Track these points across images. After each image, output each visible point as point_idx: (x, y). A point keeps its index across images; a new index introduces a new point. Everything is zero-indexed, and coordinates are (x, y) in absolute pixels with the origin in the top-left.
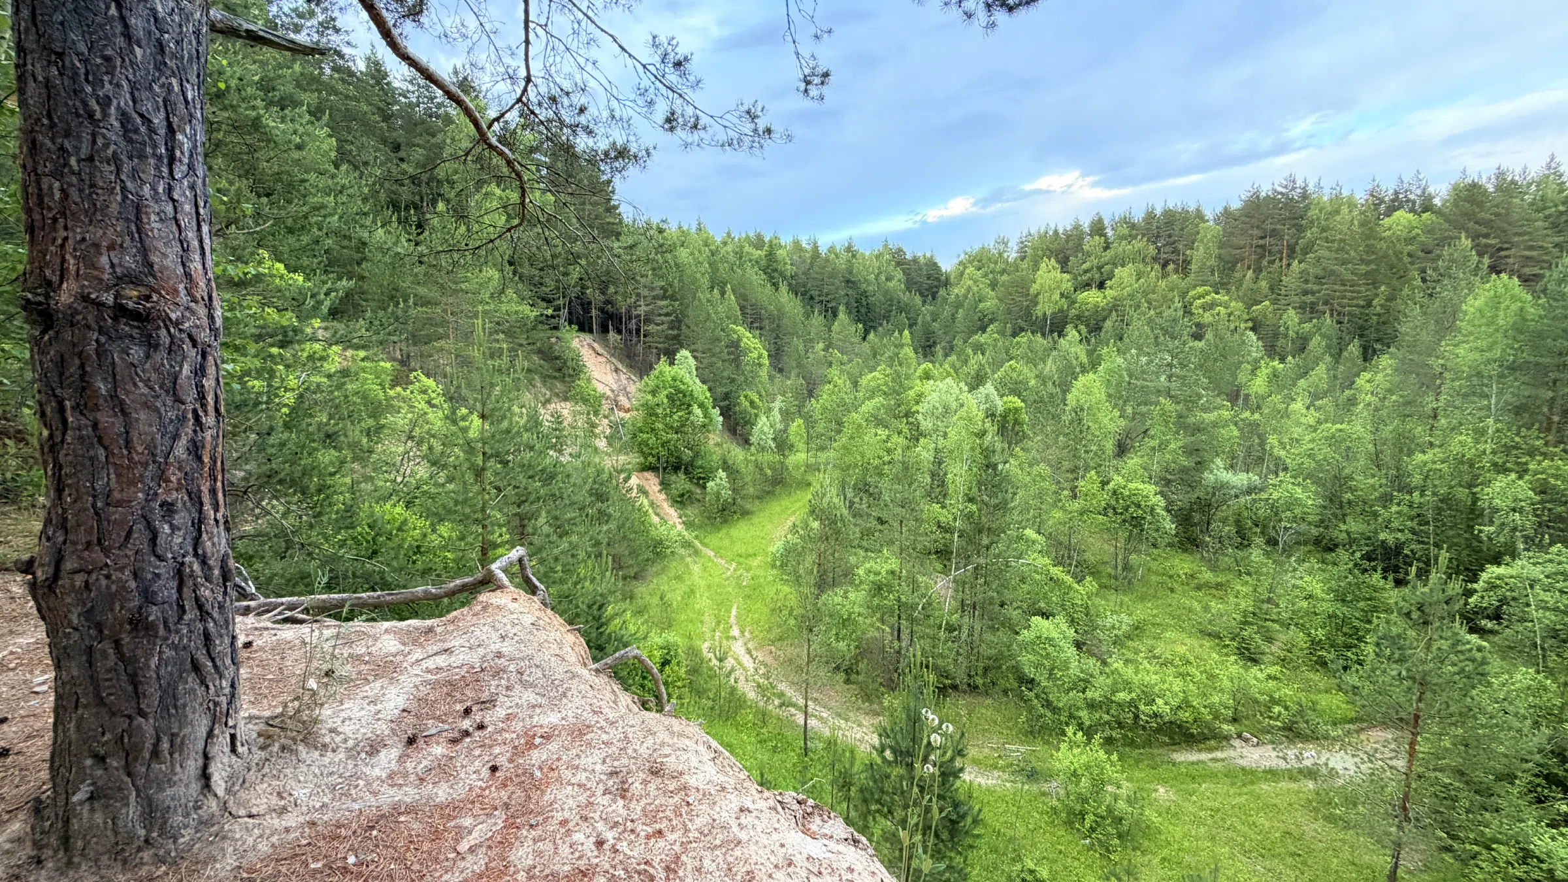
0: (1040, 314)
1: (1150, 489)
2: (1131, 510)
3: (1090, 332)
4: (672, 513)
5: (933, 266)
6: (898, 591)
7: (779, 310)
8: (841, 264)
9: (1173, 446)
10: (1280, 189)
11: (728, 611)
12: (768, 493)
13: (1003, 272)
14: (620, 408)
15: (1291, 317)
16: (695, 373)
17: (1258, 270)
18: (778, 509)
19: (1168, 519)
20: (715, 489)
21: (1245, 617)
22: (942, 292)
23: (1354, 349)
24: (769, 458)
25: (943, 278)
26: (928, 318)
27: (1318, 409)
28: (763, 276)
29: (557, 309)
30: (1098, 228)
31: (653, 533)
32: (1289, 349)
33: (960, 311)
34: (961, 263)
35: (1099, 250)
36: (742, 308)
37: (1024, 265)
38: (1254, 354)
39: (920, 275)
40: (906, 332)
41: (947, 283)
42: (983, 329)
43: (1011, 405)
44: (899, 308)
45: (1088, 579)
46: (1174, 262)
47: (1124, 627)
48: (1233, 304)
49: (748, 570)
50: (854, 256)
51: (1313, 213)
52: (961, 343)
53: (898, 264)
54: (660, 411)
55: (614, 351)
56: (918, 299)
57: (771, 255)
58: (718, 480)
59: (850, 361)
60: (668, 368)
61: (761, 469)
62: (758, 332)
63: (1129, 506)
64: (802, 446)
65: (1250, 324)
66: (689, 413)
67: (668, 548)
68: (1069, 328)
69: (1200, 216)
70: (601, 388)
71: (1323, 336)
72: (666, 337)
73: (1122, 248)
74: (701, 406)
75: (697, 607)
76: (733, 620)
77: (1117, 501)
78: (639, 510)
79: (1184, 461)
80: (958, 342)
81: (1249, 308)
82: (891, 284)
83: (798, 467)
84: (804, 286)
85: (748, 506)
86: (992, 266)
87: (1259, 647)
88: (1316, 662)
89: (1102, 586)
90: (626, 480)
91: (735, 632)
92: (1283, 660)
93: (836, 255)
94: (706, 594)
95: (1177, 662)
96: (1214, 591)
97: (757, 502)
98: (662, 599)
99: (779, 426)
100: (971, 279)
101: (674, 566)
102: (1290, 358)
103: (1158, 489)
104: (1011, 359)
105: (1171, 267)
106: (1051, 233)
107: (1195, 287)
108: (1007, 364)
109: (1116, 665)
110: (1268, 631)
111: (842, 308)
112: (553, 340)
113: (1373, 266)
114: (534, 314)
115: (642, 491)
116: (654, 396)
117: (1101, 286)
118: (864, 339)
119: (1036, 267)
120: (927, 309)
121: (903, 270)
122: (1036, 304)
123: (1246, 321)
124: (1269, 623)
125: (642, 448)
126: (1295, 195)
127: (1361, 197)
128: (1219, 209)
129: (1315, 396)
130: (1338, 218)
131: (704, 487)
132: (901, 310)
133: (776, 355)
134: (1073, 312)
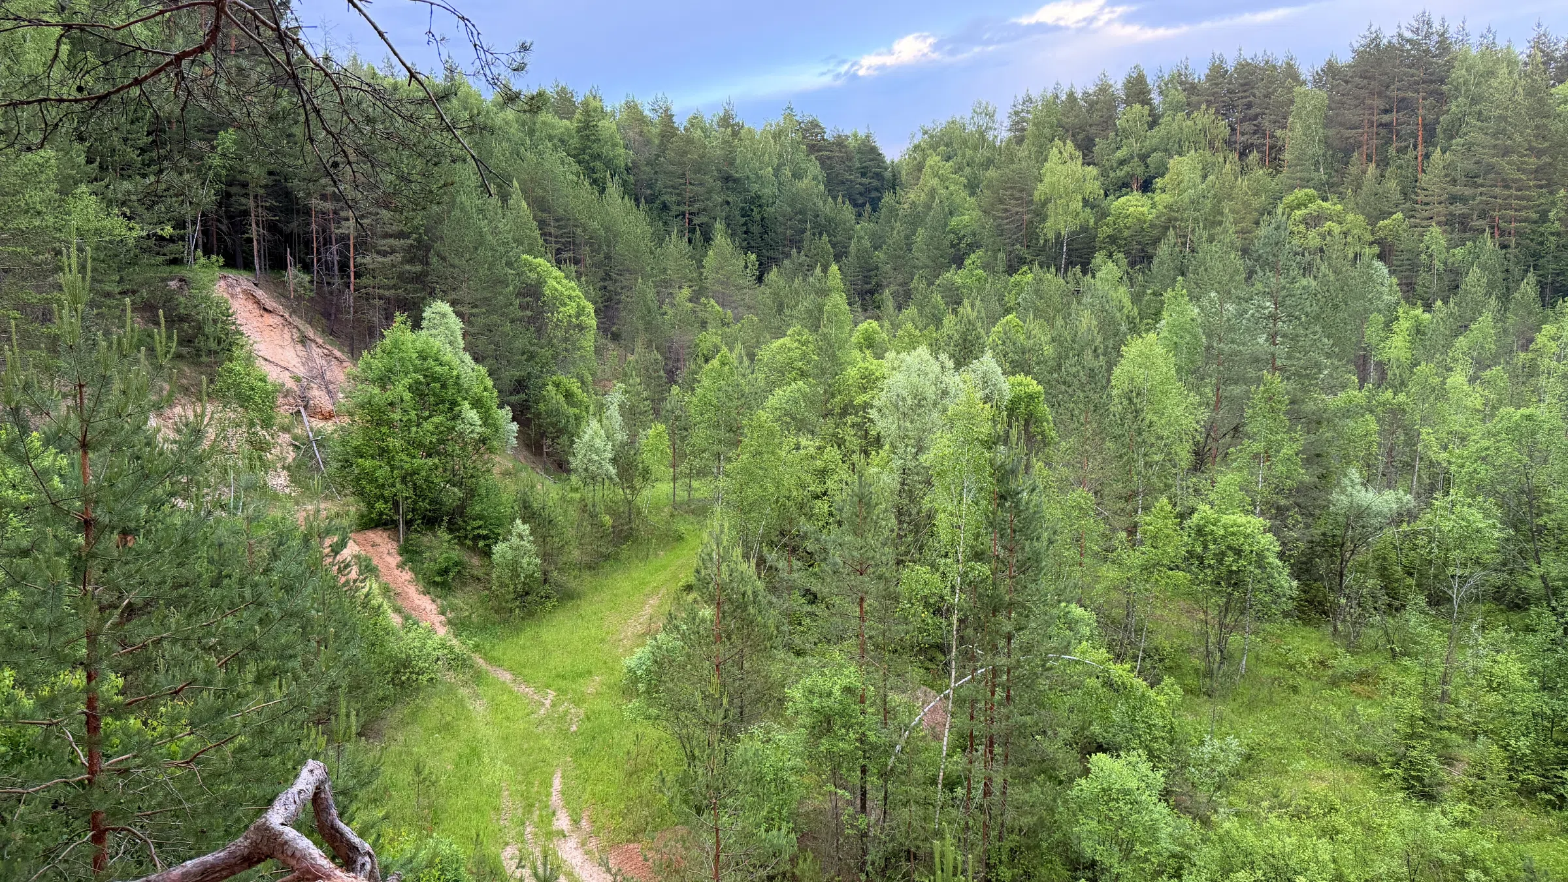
0: (1051, 235)
1: (1255, 523)
2: (1229, 560)
3: (1132, 264)
4: (426, 606)
5: (871, 152)
6: (862, 725)
7: (607, 229)
8: (714, 147)
9: (1287, 451)
10: (1408, 35)
11: (547, 783)
12: (607, 557)
13: (988, 163)
14: (315, 412)
15: (1436, 237)
16: (461, 343)
17: (1383, 163)
18: (626, 585)
19: (1287, 570)
20: (509, 556)
21: (1412, 726)
22: (887, 199)
23: (1528, 287)
24: (609, 493)
25: (888, 174)
26: (867, 243)
27: (1486, 383)
28: (575, 167)
29: (180, 224)
30: (1137, 90)
31: (393, 646)
32: (1435, 288)
33: (920, 231)
34: (917, 148)
35: (1141, 128)
36: (542, 224)
37: (1023, 152)
38: (1386, 297)
39: (850, 169)
40: (834, 268)
41: (894, 184)
42: (959, 261)
43: (1020, 390)
44: (816, 225)
45: (1168, 680)
46: (1259, 147)
47: (1232, 758)
48: (1350, 217)
49: (578, 703)
50: (735, 134)
51: (1459, 74)
52: (923, 286)
53: (813, 149)
54: (396, 416)
55: (295, 304)
56: (848, 211)
57: (588, 130)
58: (515, 540)
59: (738, 319)
60: (409, 336)
61: (593, 516)
62: (573, 268)
63: (1223, 554)
64: (660, 469)
65: (1376, 250)
66: (454, 418)
67: (421, 672)
68: (1099, 258)
69: (1291, 73)
70: (274, 375)
71: (1484, 267)
72: (401, 276)
73: (1175, 124)
74: (477, 404)
75: (486, 780)
76: (555, 799)
77: (1205, 548)
78: (365, 605)
79: (1305, 476)
80: (918, 284)
81: (1374, 224)
82: (803, 184)
83: (658, 509)
84: (650, 186)
85: (572, 584)
86: (969, 153)
87: (1434, 774)
88: (1519, 792)
89: (1189, 691)
90: (336, 550)
91: (562, 822)
92: (1471, 792)
93: (704, 130)
94: (502, 755)
95: (1316, 809)
96: (1357, 687)
97: (587, 575)
98: (418, 771)
99: (621, 436)
100: (936, 175)
101: (435, 707)
102: (1439, 303)
103: (1268, 523)
104: (1008, 311)
105: (1254, 156)
106: (1064, 98)
107: (1292, 188)
108: (1004, 321)
109: (1227, 825)
110: (1446, 746)
111: (719, 226)
112: (173, 284)
113: (1546, 159)
114: (134, 234)
115: (368, 569)
116: (383, 388)
117: (1146, 187)
118: (760, 279)
119: (1041, 157)
120: (864, 228)
121: (819, 159)
122: (1044, 219)
123: (1371, 244)
124: (1446, 734)
125: (363, 486)
126: (1432, 43)
127: (1522, 51)
128: (1320, 65)
129: (1481, 364)
130: (1494, 83)
131: (487, 553)
132: (819, 229)
133: (607, 309)
134: (1105, 231)
